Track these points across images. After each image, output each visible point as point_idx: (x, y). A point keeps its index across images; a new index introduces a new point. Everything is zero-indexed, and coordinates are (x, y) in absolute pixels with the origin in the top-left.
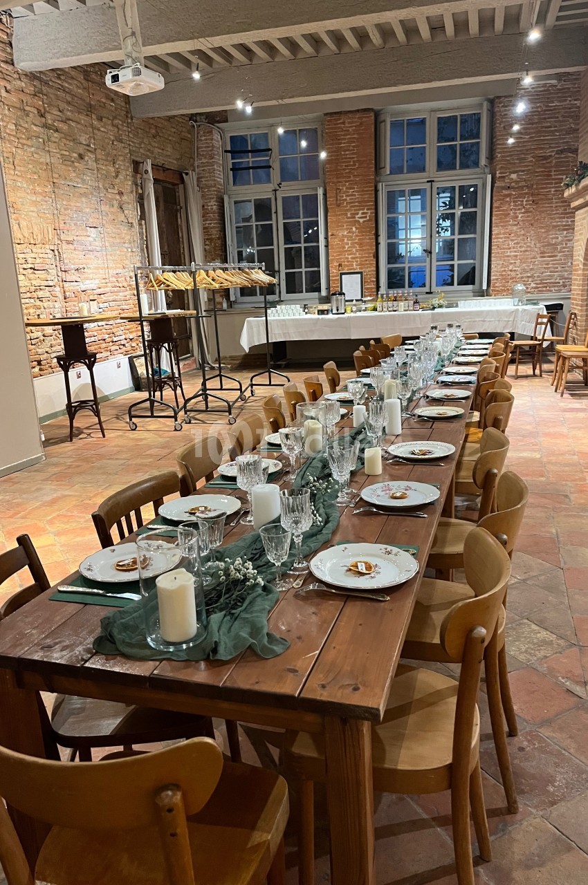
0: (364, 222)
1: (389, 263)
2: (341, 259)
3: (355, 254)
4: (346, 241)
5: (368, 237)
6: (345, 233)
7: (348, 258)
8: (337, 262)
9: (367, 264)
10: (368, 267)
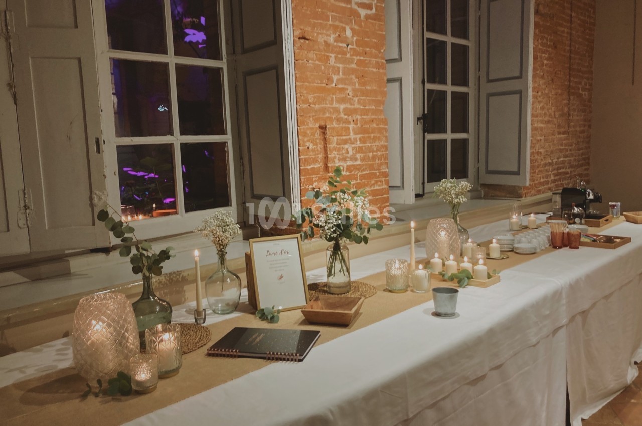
0: (367, 17)
1: (426, 130)
2: (323, 110)
3: (350, 101)
4: (332, 61)
5: (374, 60)
6: (331, 39)
7: (337, 111)
8: (316, 120)
9: (373, 131)
10: (375, 139)
